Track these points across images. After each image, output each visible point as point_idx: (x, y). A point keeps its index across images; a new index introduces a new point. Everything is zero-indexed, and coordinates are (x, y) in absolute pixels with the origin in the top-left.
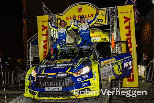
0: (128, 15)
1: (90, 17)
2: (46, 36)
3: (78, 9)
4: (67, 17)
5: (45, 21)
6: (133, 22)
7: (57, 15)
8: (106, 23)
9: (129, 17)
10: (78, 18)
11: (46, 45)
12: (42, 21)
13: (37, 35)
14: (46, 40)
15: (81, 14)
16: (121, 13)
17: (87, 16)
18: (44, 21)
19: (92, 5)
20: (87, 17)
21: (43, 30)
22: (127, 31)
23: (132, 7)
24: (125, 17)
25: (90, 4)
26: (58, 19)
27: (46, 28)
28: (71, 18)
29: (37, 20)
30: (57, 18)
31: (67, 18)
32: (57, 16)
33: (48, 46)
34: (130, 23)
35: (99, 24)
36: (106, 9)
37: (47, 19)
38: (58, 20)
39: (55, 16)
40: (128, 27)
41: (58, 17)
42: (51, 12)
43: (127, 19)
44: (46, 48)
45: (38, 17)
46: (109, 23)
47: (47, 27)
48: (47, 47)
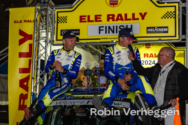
1: (138, 19)
2: (27, 57)
4: (81, 17)
5: (28, 21)
7: (57, 10)
8: (177, 38)
10: (108, 20)
11: (27, 79)
12: (21, 22)
13: (7, 51)
14: (28, 67)
15: (115, 11)
17: (130, 16)
18: (25, 21)
20: (130, 19)
21: (21, 42)
26: (58, 20)
27: (30, 37)
28: (91, 19)
30: (58, 17)
31: (82, 19)
32: (58, 12)
33: (30, 81)
35: (158, 39)
36: (179, 3)
37: (32, 18)
38: (58, 23)
39: (51, 12)
41: (60, 15)
44: (26, 88)
45: (10, 10)
46: (183, 37)
48: (27, 84)
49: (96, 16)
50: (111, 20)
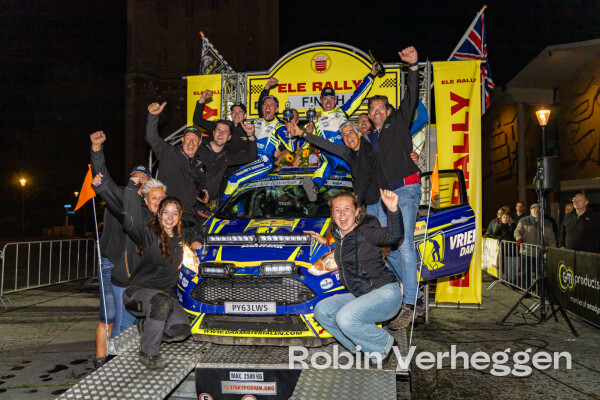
0: (462, 91)
1: (350, 88)
3: (314, 63)
6: (476, 110)
7: (249, 78)
9: (465, 97)
10: (314, 90)
16: (443, 83)
17: (341, 85)
19: (357, 53)
20: (341, 89)
22: (457, 138)
23: (476, 66)
24: (454, 97)
25: (351, 50)
26: (251, 90)
28: (293, 88)
29: (186, 87)
30: (251, 86)
31: (281, 88)
32: (250, 80)
34: (467, 114)
36: (400, 68)
37: (217, 88)
38: (251, 93)
39: (243, 79)
40: (462, 127)
41: (254, 83)
42: (226, 63)
43: (461, 103)
45: (189, 78)
47: (216, 111)
49: (299, 85)
50: (317, 90)
